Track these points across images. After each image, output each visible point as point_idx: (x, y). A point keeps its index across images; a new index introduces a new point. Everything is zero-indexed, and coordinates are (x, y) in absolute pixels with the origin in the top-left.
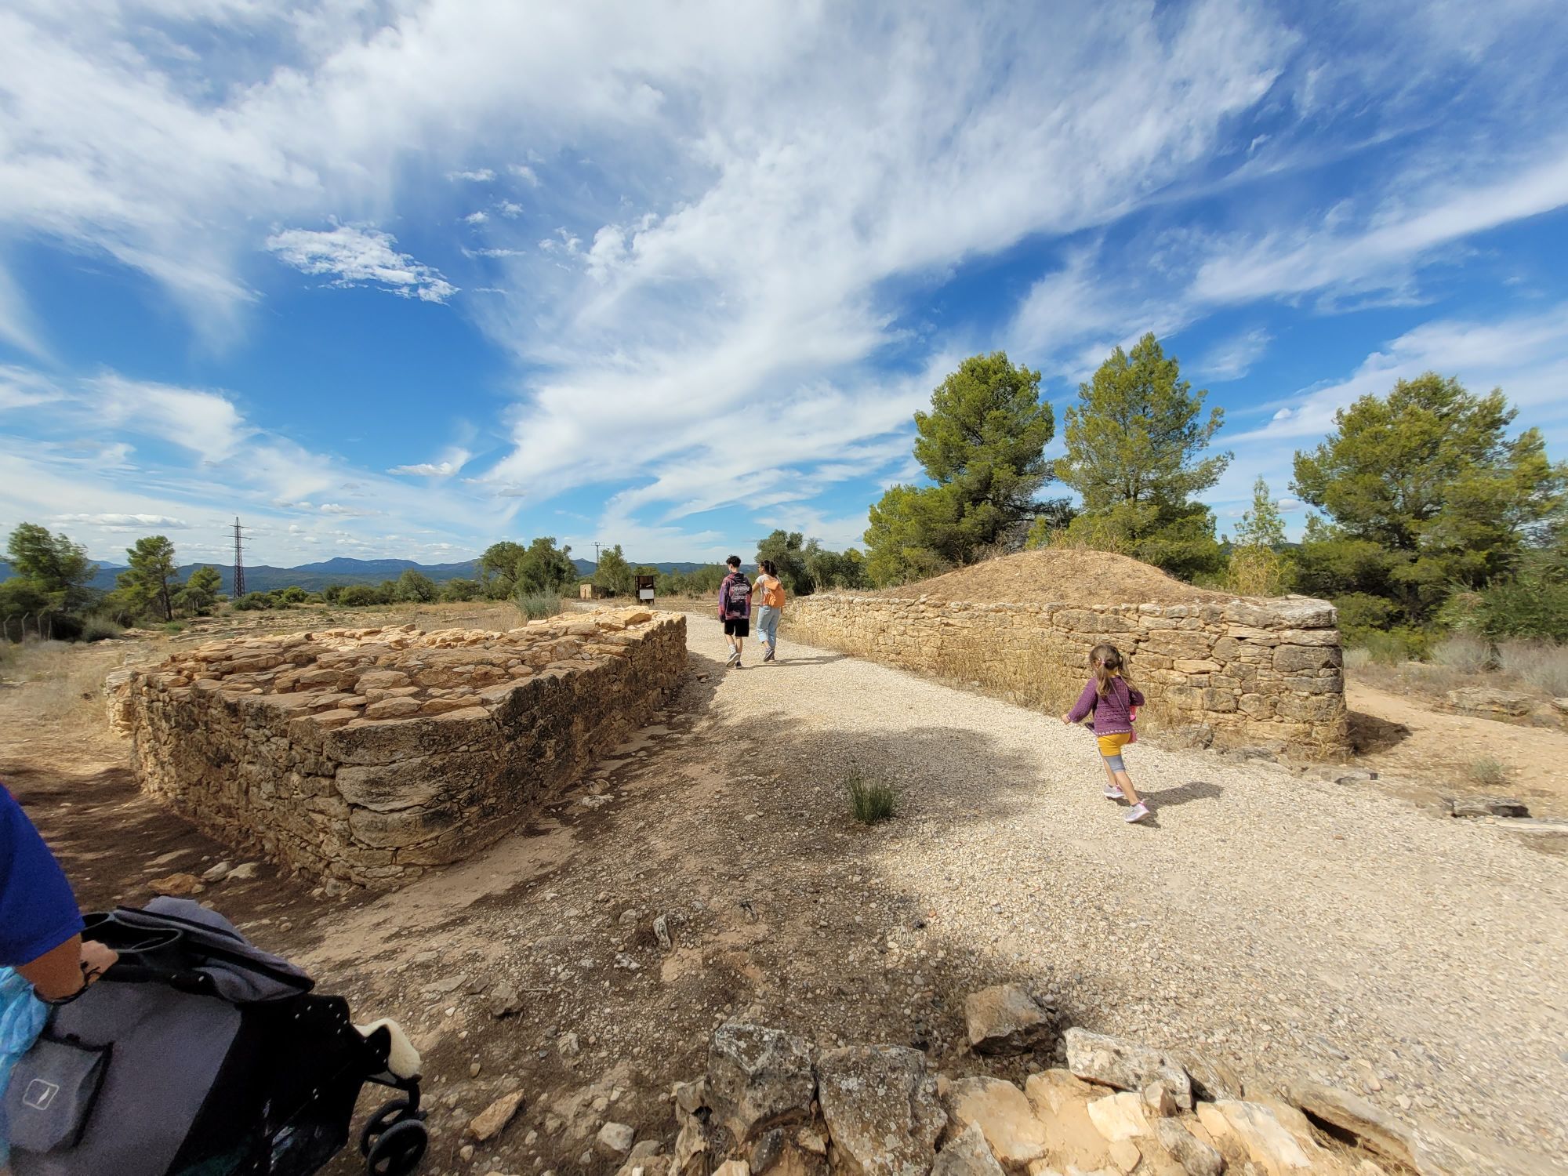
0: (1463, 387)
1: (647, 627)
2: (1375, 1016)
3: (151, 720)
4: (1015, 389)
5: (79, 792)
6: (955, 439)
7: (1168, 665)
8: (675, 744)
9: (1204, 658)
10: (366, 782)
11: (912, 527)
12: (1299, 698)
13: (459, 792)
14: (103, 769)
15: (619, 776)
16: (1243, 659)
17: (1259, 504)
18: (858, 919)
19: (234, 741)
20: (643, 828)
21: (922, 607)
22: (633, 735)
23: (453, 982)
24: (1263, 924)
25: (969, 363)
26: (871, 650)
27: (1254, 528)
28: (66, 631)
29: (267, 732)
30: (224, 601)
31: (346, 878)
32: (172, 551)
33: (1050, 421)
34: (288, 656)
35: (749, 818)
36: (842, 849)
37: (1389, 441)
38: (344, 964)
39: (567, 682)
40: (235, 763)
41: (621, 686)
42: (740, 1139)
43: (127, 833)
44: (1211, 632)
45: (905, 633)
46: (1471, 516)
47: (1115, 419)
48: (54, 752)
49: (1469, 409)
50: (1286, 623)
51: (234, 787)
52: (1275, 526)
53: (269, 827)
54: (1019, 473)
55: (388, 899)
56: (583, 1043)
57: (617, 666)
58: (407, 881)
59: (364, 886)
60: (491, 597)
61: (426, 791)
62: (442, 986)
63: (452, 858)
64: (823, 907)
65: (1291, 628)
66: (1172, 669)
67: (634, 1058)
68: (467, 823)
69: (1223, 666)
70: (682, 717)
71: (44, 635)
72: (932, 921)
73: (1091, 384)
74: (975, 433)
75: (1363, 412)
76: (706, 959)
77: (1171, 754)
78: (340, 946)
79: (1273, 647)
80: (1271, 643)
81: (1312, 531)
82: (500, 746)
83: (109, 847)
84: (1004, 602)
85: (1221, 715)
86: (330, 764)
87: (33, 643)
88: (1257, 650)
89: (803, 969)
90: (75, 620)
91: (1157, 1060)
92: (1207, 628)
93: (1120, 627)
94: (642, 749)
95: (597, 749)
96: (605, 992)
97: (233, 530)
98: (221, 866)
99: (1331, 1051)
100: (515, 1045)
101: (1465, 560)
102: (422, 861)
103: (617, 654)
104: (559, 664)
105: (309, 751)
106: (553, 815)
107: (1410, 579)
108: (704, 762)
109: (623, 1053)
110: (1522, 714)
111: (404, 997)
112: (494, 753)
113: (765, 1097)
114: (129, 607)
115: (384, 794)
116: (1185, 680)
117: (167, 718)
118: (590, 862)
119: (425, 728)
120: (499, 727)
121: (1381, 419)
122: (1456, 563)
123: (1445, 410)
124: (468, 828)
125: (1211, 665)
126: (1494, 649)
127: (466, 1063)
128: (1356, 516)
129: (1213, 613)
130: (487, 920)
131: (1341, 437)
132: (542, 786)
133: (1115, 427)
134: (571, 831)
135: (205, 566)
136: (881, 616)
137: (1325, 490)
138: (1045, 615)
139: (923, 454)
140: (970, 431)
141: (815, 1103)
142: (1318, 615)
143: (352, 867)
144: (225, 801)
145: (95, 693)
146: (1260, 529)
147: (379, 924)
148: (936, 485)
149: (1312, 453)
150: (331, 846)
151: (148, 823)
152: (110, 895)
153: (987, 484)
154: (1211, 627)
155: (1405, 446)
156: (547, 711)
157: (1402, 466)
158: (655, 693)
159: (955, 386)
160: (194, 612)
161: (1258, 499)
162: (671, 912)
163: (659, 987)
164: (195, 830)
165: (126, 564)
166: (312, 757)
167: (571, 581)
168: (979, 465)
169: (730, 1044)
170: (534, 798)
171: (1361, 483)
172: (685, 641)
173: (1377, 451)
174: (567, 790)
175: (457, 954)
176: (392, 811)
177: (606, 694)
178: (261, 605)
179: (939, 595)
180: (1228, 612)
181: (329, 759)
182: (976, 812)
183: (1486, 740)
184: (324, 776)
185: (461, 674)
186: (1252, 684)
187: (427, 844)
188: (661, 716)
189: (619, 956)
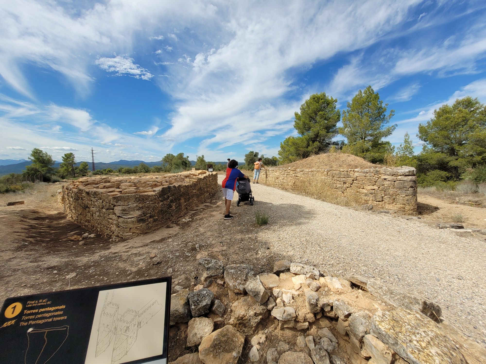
0: (479, 101)
1: (205, 175)
2: (387, 270)
3: (68, 198)
4: (328, 104)
5: (51, 218)
6: (307, 121)
7: (362, 187)
8: (211, 207)
9: (373, 185)
10: (122, 210)
11: (292, 149)
12: (402, 197)
13: (147, 214)
14: (57, 213)
15: (194, 215)
16: (385, 185)
17: (406, 141)
18: (252, 247)
19: (89, 202)
20: (198, 226)
21: (289, 171)
22: (200, 205)
23: (142, 257)
24: (365, 250)
25: (313, 96)
26: (274, 184)
27: (403, 149)
28: (47, 180)
29: (97, 199)
30: (90, 172)
31: (117, 236)
32: (74, 157)
33: (339, 116)
34: (103, 181)
35: (227, 224)
36: (251, 231)
37: (451, 120)
38: (115, 253)
39: (179, 188)
40: (89, 208)
41: (196, 191)
42: (203, 281)
43: (63, 227)
44: (376, 177)
45: (284, 179)
46: (477, 144)
47: (359, 114)
48: (44, 208)
49: (480, 109)
50: (399, 174)
51: (89, 214)
52: (411, 148)
53: (98, 225)
54: (328, 132)
55: (128, 241)
56: (174, 271)
57: (194, 185)
58: (133, 237)
59: (122, 238)
60: (165, 171)
61: (137, 213)
62: (139, 258)
63: (145, 232)
64: (243, 244)
65: (401, 175)
66: (364, 189)
67: (186, 274)
68: (150, 223)
69: (379, 188)
70: (214, 201)
71: (41, 180)
72: (272, 247)
73: (351, 102)
74: (314, 119)
75: (443, 110)
76: (208, 254)
77: (357, 211)
78: (115, 250)
79: (395, 182)
80: (394, 180)
81: (424, 150)
82: (158, 203)
83: (58, 230)
84: (314, 169)
85: (378, 202)
86: (112, 206)
87: (38, 183)
88: (389, 182)
89: (234, 257)
90: (48, 177)
91: (312, 268)
92: (375, 176)
93: (348, 176)
94: (202, 208)
95: (188, 208)
96: (181, 260)
97: (91, 151)
98: (87, 234)
99: (370, 276)
100: (157, 271)
101: (474, 159)
102: (137, 232)
103: (195, 182)
104: (177, 183)
105: (107, 203)
106: (174, 223)
107: (455, 165)
108: (218, 211)
109: (184, 273)
110: (479, 204)
111: (130, 260)
112: (157, 205)
113: (210, 273)
114: (64, 173)
115: (127, 214)
116: (367, 192)
117: (72, 197)
118: (182, 234)
119: (137, 196)
120: (158, 198)
121: (450, 112)
122: (471, 160)
123: (472, 109)
124: (150, 224)
125: (376, 187)
126: (477, 186)
127: (144, 274)
128: (438, 145)
129: (377, 171)
130: (153, 245)
131: (435, 119)
132: (171, 216)
133: (358, 117)
134: (179, 227)
135: (84, 162)
136: (277, 174)
137: (428, 136)
138: (326, 173)
139: (297, 127)
140: (312, 118)
141: (223, 275)
142: (410, 172)
143: (119, 233)
144: (87, 218)
145: (55, 195)
146: (405, 149)
147: (125, 246)
148: (300, 136)
149: (425, 125)
150: (114, 228)
151: (68, 225)
152: (58, 240)
153: (317, 136)
154: (376, 176)
155: (456, 122)
156: (173, 195)
157: (455, 128)
158: (207, 194)
159: (308, 104)
160: (81, 175)
161: (405, 139)
162: (201, 244)
163: (195, 260)
164: (80, 227)
165: (62, 162)
166: (108, 204)
167: (189, 167)
168: (315, 130)
169: (203, 262)
170: (169, 219)
171: (440, 134)
172: (217, 180)
173: (447, 123)
174: (179, 218)
175: (144, 252)
176: (129, 218)
177: (191, 193)
178: (100, 173)
179: (294, 167)
180: (381, 171)
181: (112, 204)
182: (292, 223)
183: (462, 211)
184: (111, 209)
185: (149, 184)
186: (387, 193)
187: (139, 227)
188: (209, 201)
189: (186, 253)
